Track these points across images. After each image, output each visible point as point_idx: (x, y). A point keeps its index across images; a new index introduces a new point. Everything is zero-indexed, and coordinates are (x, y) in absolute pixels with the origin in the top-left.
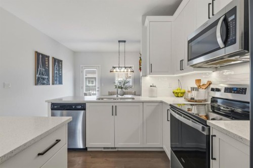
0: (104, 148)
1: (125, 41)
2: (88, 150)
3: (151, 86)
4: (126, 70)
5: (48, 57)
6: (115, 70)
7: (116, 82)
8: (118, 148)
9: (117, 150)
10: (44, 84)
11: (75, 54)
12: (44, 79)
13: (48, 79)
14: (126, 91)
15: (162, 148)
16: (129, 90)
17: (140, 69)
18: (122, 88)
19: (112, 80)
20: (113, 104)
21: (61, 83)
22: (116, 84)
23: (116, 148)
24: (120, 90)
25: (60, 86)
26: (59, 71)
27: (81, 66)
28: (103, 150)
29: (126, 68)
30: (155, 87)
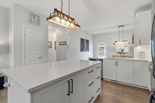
0: (111, 80)
1: (123, 26)
2: (104, 79)
3: (140, 52)
4: (123, 43)
5: (84, 40)
6: (116, 43)
7: (117, 50)
8: (118, 81)
9: (118, 82)
10: (83, 51)
11: (94, 36)
12: (83, 49)
13: (84, 49)
14: (124, 55)
15: (147, 87)
16: (126, 55)
17: (133, 42)
18: (121, 53)
19: (115, 49)
20: (116, 60)
21: (88, 51)
22: (117, 51)
23: (117, 81)
24: (119, 55)
25: (88, 52)
26: (88, 45)
27: (97, 42)
28: (111, 81)
29: (123, 41)
30: (144, 52)
